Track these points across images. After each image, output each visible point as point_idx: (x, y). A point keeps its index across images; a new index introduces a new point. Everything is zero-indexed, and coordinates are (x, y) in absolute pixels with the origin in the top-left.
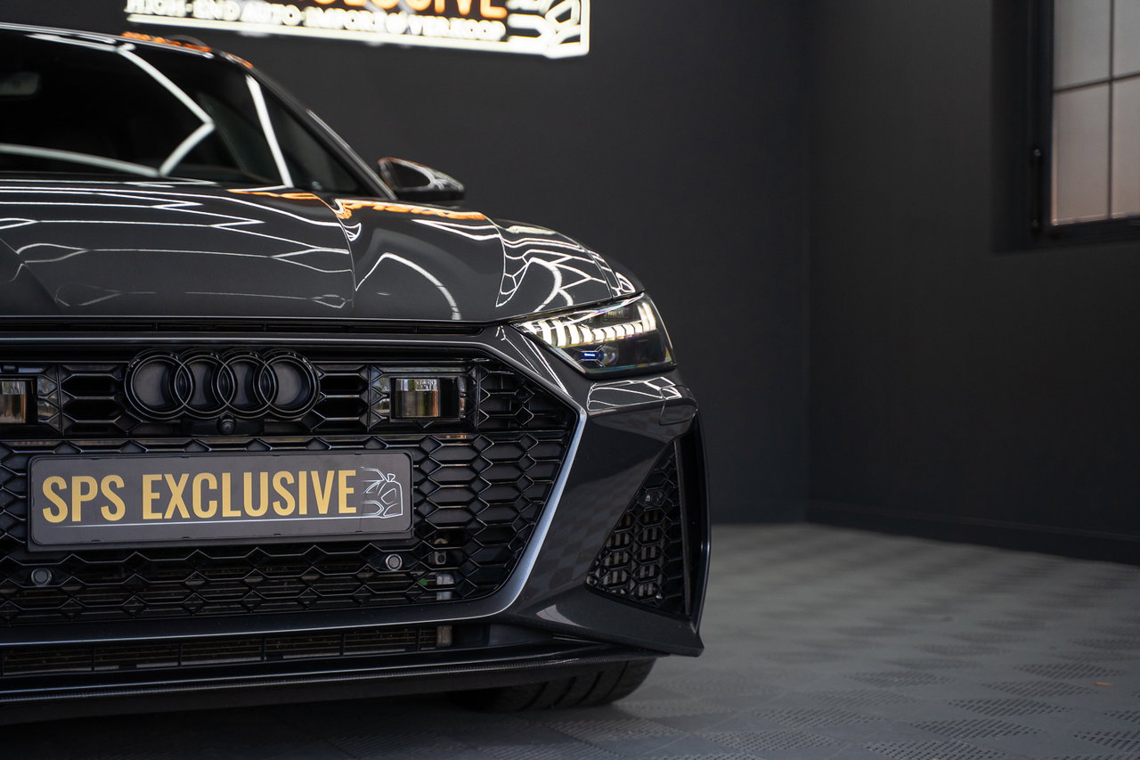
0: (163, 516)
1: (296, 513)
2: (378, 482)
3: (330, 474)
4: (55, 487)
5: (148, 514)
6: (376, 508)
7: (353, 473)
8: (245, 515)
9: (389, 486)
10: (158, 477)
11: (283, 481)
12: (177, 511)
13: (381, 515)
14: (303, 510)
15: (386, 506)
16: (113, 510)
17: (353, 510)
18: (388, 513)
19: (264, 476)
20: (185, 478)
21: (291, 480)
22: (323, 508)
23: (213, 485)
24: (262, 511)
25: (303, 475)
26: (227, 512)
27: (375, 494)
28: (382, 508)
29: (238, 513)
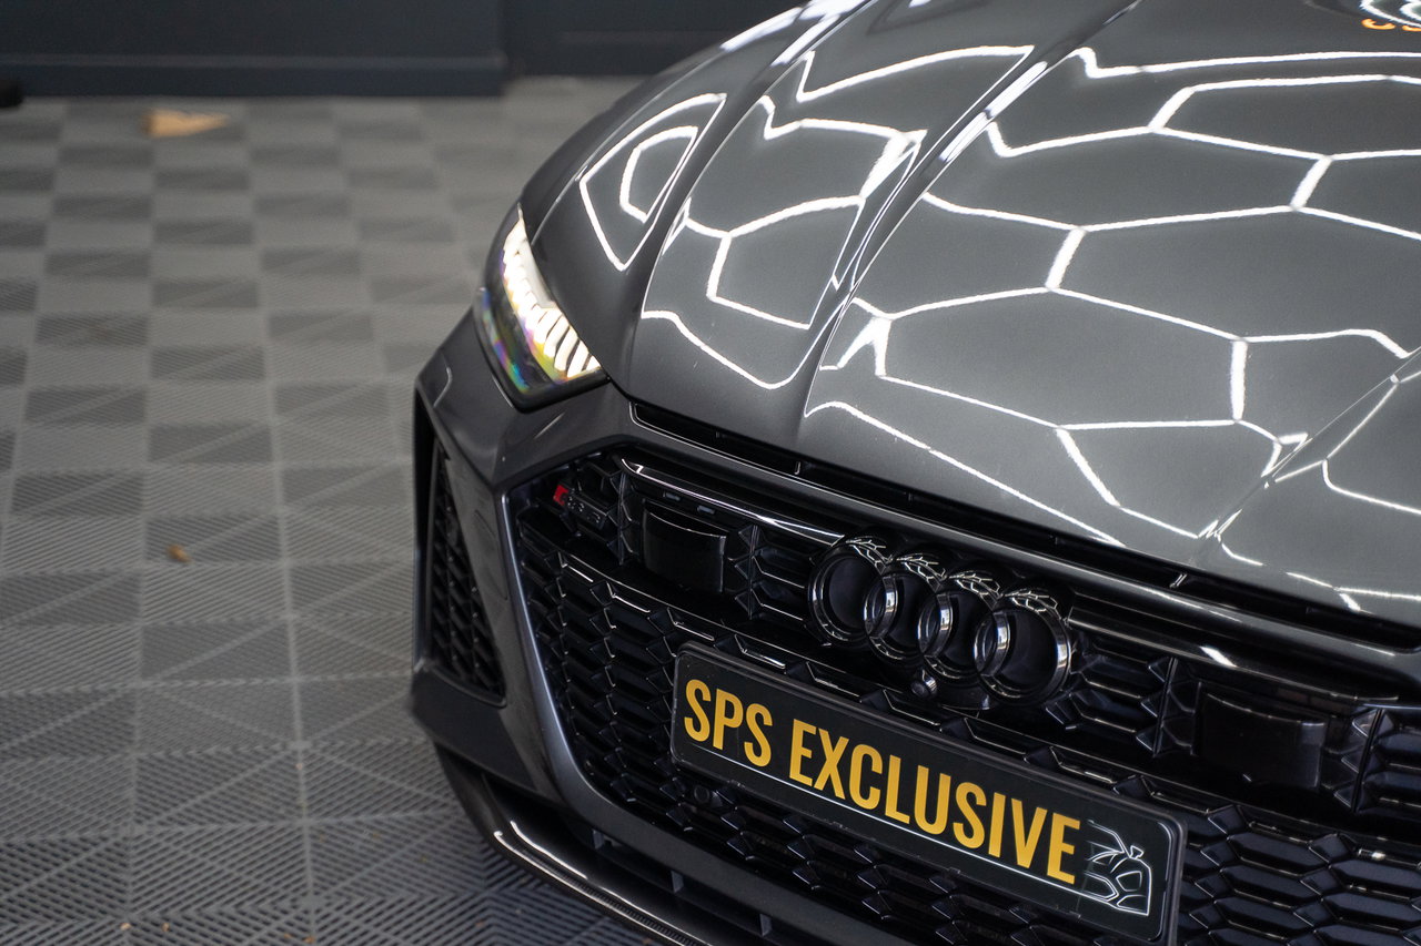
0: (814, 783)
1: (983, 849)
2: (1114, 852)
3: (1040, 815)
4: (698, 694)
5: (795, 773)
6: (1105, 891)
7: (1075, 824)
8: (913, 825)
9: (1130, 865)
10: (812, 729)
11: (971, 798)
12: (829, 782)
13: (1114, 902)
14: (995, 849)
15: (1122, 894)
16: (758, 751)
17: (1070, 879)
18: (1124, 903)
19: (945, 781)
20: (843, 742)
21: (981, 800)
22: (1025, 857)
23: (877, 767)
24: (938, 828)
25: (999, 800)
26: (891, 810)
27: (1105, 868)
28: (1115, 894)
29: (905, 819)
